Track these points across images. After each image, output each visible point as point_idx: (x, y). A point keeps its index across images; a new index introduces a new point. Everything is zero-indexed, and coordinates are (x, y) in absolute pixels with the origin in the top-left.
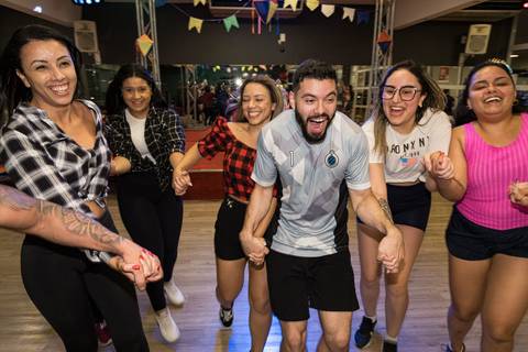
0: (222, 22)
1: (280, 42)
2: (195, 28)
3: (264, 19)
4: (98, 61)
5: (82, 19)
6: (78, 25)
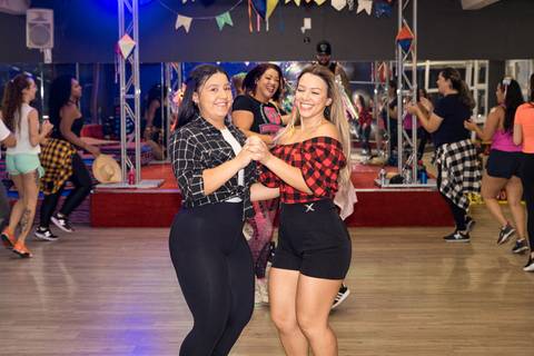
0: (215, 20)
1: (303, 29)
2: (182, 27)
3: (263, 14)
4: (48, 58)
5: (32, 6)
6: (32, 15)
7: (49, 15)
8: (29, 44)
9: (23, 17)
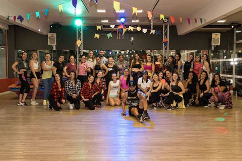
0: (107, 35)
1: (131, 41)
2: (97, 37)
3: (122, 34)
4: (54, 48)
5: (50, 32)
6: (50, 35)
7: (55, 35)
8: (49, 44)
9: (47, 36)
